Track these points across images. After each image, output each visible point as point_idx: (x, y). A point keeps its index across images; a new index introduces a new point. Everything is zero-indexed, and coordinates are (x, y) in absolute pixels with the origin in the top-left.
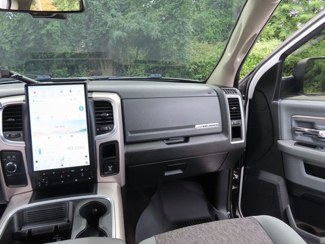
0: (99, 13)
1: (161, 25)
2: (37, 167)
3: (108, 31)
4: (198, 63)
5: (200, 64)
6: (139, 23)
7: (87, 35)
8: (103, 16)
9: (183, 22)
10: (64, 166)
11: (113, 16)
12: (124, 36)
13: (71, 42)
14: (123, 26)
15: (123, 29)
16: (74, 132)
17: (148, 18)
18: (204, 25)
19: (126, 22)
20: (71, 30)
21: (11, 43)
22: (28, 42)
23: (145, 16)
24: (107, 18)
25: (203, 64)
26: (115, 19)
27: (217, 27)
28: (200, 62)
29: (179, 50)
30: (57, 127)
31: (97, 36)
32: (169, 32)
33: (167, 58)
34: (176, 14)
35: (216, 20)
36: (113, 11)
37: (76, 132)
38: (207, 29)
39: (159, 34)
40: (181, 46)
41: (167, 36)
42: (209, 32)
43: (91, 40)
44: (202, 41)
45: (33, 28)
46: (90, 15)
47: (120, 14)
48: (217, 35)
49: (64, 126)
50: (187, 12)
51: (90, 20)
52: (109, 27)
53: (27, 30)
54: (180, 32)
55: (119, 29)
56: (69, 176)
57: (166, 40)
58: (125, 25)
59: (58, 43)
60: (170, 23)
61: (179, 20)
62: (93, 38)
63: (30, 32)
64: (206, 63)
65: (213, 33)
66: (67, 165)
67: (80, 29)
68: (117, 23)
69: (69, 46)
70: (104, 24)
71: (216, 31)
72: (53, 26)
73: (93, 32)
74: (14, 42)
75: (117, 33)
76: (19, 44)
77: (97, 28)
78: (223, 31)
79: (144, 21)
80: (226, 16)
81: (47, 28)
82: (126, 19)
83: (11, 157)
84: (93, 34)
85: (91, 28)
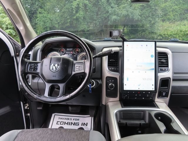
0: (104, 6)
1: (141, 11)
2: (126, 88)
3: (108, 17)
4: (163, 35)
5: (164, 36)
6: (127, 11)
7: (97, 19)
8: (106, 8)
9: (156, 9)
10: (140, 89)
11: (112, 7)
12: (118, 19)
13: (88, 23)
14: (118, 13)
15: (118, 15)
16: (146, 70)
17: (133, 8)
18: (167, 11)
19: (119, 11)
20: (88, 16)
21: (59, 24)
22: (67, 23)
23: (131, 6)
24: (109, 8)
25: (167, 36)
26: (113, 9)
27: (177, 12)
28: (165, 35)
29: (151, 27)
30: (138, 66)
31: (102, 19)
32: (145, 16)
33: (142, 32)
34: (152, 4)
35: (176, 7)
36: (113, 5)
37: (148, 70)
38: (169, 13)
39: (139, 17)
40: (152, 25)
41: (144, 18)
42: (170, 15)
43: (99, 21)
44: (165, 21)
45: (70, 16)
46: (99, 8)
47: (116, 6)
48: (176, 17)
49: (141, 66)
50: (159, 3)
51: (99, 11)
52: (109, 14)
53: (67, 17)
54: (153, 15)
55: (115, 15)
56: (140, 95)
57: (143, 21)
58: (119, 13)
59: (81, 23)
60: (147, 10)
61: (153, 8)
62: (100, 21)
63: (68, 18)
64: (169, 35)
65: (173, 15)
66: (141, 89)
67: (93, 15)
68: (115, 11)
69: (86, 25)
70: (107, 12)
71: (175, 14)
72: (80, 14)
73: (100, 17)
74: (60, 23)
75: (114, 17)
76: (62, 24)
77: (102, 15)
78: (180, 14)
79: (130, 10)
80: (183, 4)
81: (77, 16)
82: (120, 9)
83: (112, 81)
84: (100, 18)
85: (99, 15)
